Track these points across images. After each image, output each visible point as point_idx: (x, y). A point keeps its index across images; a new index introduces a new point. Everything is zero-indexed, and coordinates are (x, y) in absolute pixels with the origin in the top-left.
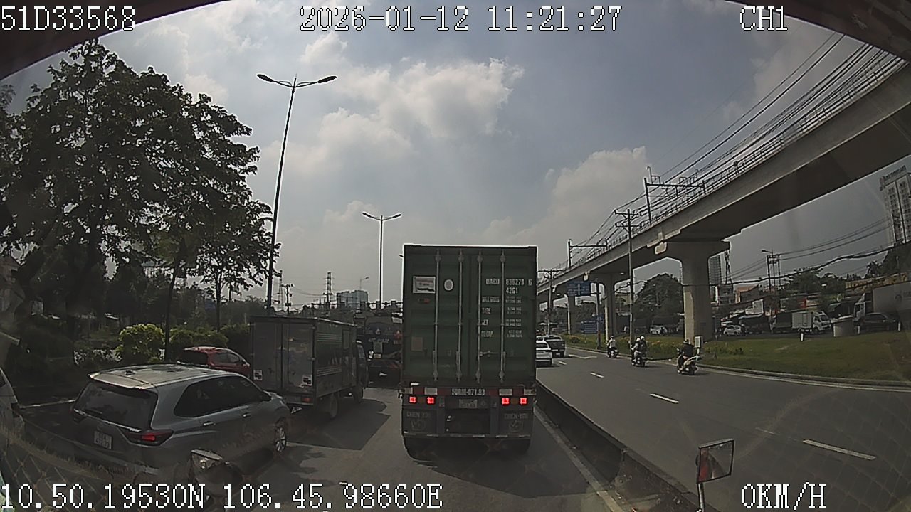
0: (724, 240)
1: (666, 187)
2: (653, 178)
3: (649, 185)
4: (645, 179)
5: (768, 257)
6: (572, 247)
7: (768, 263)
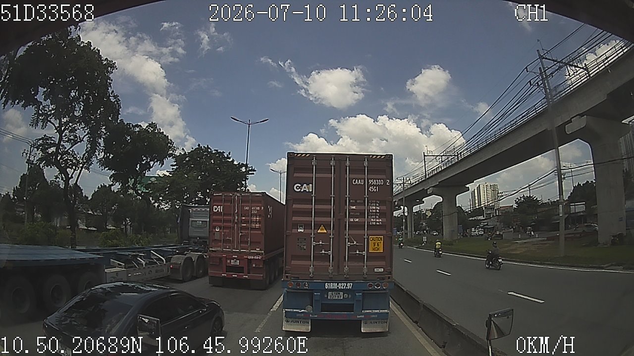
0: (467, 186)
2: (429, 152)
3: (426, 156)
4: (424, 153)
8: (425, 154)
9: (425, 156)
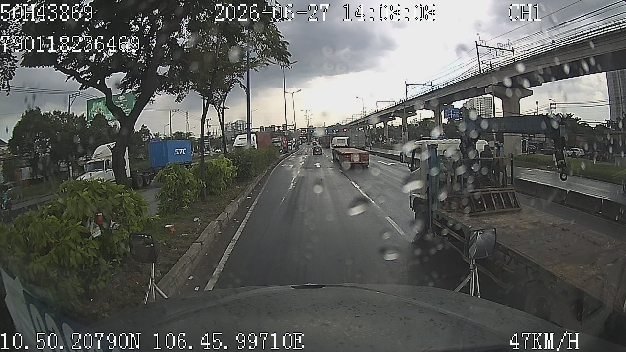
0: (530, 89)
1: (490, 49)
2: (481, 41)
3: (479, 46)
4: (476, 42)
5: (551, 104)
6: (408, 85)
7: (551, 108)
8: (478, 44)
9: (477, 46)
